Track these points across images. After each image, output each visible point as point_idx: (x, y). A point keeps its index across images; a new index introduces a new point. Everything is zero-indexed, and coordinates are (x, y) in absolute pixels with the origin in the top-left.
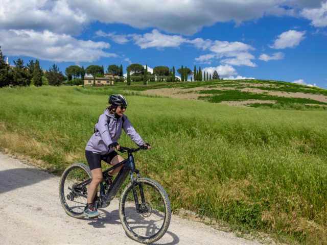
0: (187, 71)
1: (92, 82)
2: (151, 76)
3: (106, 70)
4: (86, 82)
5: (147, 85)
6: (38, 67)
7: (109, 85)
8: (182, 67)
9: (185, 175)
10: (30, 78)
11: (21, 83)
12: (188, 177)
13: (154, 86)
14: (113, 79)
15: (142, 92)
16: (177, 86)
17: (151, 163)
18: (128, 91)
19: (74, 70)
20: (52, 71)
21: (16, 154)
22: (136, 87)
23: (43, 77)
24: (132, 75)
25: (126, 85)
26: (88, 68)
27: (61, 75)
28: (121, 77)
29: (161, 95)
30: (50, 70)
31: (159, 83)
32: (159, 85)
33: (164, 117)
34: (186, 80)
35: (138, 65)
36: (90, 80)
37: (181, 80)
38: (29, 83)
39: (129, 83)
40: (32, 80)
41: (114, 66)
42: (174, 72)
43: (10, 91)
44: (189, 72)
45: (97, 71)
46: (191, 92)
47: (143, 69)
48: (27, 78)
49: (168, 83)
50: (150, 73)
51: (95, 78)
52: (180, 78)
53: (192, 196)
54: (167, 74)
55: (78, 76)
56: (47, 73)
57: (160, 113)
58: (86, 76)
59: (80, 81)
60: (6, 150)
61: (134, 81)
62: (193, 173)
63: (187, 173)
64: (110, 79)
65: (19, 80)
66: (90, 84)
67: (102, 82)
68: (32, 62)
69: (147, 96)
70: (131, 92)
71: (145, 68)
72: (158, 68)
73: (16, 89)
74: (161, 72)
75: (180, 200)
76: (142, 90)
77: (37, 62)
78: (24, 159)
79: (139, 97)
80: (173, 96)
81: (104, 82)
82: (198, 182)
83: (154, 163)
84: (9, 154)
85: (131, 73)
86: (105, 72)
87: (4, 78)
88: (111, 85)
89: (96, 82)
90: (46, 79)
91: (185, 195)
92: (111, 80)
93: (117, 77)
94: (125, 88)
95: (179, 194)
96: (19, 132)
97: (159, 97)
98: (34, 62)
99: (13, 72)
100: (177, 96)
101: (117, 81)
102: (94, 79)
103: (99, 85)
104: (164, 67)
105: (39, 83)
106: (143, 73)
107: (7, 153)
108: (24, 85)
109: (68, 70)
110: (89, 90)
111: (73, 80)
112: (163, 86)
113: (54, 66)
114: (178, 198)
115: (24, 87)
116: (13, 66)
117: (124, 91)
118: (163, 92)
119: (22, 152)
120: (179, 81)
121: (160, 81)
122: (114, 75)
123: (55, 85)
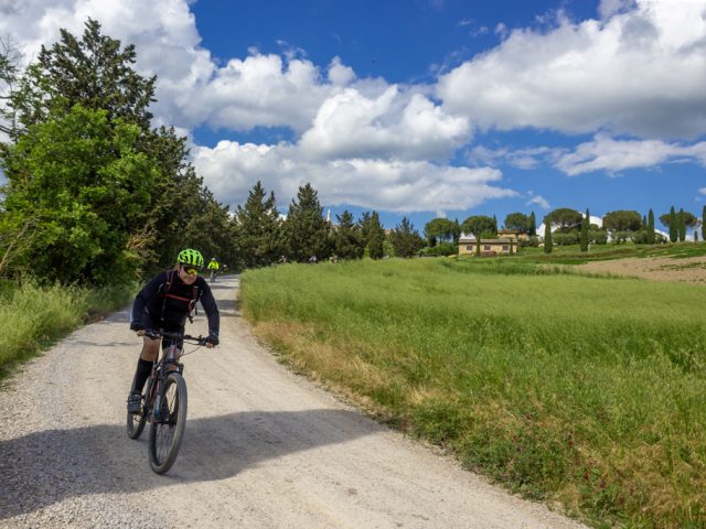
0: (685, 220)
1: (475, 248)
2: (599, 233)
3: (500, 225)
4: (463, 250)
5: (589, 252)
6: (377, 224)
7: (506, 255)
8: (672, 209)
9: (663, 458)
10: (362, 245)
11: (347, 253)
12: (671, 462)
13: (604, 254)
14: (515, 241)
15: (576, 268)
16: (659, 254)
17: (583, 423)
18: (545, 266)
19: (440, 227)
20: (400, 230)
21: (328, 382)
22: (564, 256)
23: (385, 242)
24: (556, 232)
25: (543, 253)
26: (466, 222)
27: (417, 237)
28: (533, 237)
29: (619, 273)
30: (397, 229)
31: (616, 248)
32: (617, 252)
33: (624, 321)
34: (683, 239)
35: (570, 211)
36: (469, 244)
37: (668, 239)
38: (361, 255)
39: (548, 249)
40: (367, 249)
41: (519, 214)
42: (652, 223)
43: (330, 269)
44: (690, 221)
45: (484, 227)
46: (695, 265)
47: (580, 219)
48: (358, 244)
49: (640, 246)
50: (596, 226)
51: (479, 241)
52: (666, 236)
53: (680, 507)
54: (635, 226)
55: (449, 237)
56: (392, 232)
57: (614, 313)
58: (463, 237)
59: (451, 249)
60: (314, 373)
61: (559, 244)
62: (685, 454)
63: (669, 454)
64: (509, 241)
65: (345, 249)
66: (470, 252)
67: (494, 248)
68: (366, 216)
69: (589, 276)
70: (552, 266)
71: (584, 216)
72: (614, 214)
73: (340, 265)
74: (621, 223)
75: (650, 513)
76: (578, 263)
77: (376, 215)
78: (340, 392)
79: (570, 277)
80: (650, 276)
81: (498, 249)
82: (697, 477)
83: (588, 423)
84: (318, 383)
85: (553, 229)
86: (499, 229)
87: (321, 246)
88: (512, 254)
89: (482, 248)
90: (391, 246)
91: (662, 503)
92: (512, 244)
93: (524, 237)
94: (540, 260)
95: (646, 500)
96: (334, 343)
97: (616, 277)
98: (371, 215)
99: (336, 234)
100: (660, 276)
101: (523, 244)
102: (479, 244)
103: (487, 255)
104: (628, 213)
105: (378, 254)
106: (579, 227)
107: (314, 380)
108: (354, 257)
109: (428, 227)
110: (468, 265)
111: (438, 245)
112: (626, 253)
113: (405, 220)
114: (644, 509)
115: (352, 261)
116: (336, 224)
117: (538, 265)
118: (625, 265)
119: (337, 380)
120: (665, 242)
121: (618, 243)
122: (517, 234)
123: (405, 257)
